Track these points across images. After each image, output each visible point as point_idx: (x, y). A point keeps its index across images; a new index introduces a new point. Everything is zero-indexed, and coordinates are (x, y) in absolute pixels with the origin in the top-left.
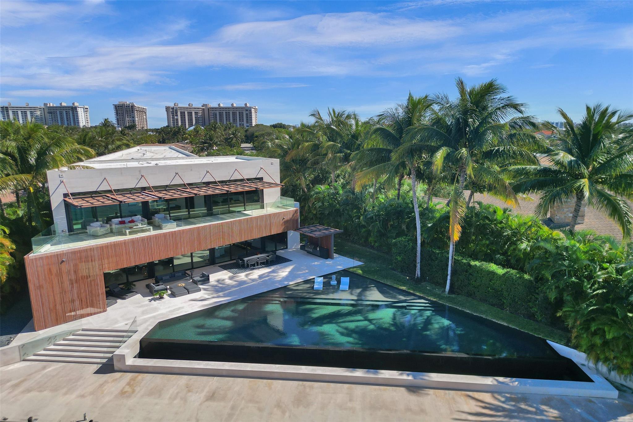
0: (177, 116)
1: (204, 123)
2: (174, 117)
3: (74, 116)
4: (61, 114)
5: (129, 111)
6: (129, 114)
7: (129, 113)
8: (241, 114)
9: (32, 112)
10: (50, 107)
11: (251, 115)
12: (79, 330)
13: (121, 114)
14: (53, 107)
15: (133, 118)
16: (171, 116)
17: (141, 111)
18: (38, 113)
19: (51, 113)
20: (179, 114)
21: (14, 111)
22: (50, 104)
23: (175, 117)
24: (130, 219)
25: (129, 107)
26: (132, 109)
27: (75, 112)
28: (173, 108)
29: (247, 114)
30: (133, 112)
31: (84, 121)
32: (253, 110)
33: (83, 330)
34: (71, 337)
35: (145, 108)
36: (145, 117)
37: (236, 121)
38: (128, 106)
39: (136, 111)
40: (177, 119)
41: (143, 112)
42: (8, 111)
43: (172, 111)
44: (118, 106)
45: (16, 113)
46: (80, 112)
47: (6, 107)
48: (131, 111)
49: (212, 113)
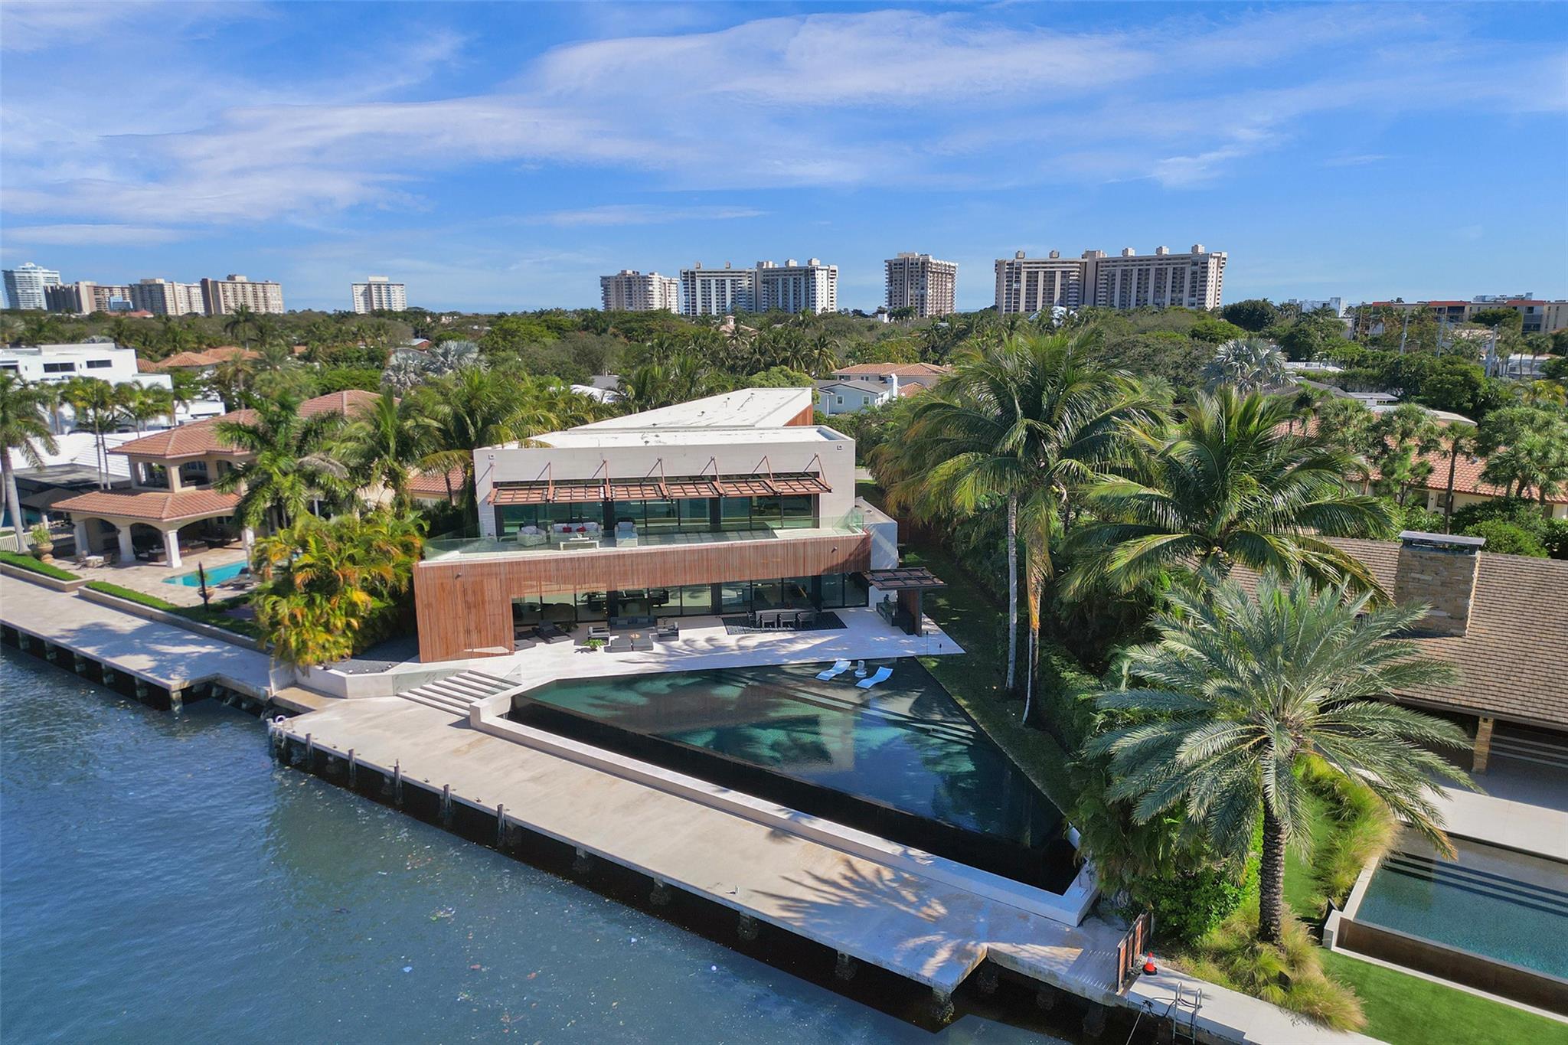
0: (1018, 281)
1: (1081, 298)
2: (1011, 285)
3: (807, 288)
4: (785, 283)
5: (915, 274)
6: (914, 282)
7: (915, 278)
8: (1179, 274)
9: (734, 280)
10: (768, 271)
11: (1204, 274)
12: (464, 671)
13: (898, 282)
14: (773, 270)
15: (923, 289)
16: (1006, 283)
17: (942, 273)
18: (745, 283)
19: (768, 283)
20: (1024, 277)
21: (704, 281)
22: (768, 263)
23: (1014, 285)
24: (580, 526)
25: (917, 264)
26: (923, 268)
27: (810, 280)
28: (1013, 264)
29: (1194, 273)
30: (923, 277)
31: (825, 299)
32: (1212, 264)
33: (470, 672)
34: (454, 678)
35: (952, 264)
36: (950, 285)
37: (1162, 291)
38: (915, 264)
39: (931, 272)
40: (1018, 290)
41: (946, 274)
42: (695, 281)
43: (1008, 272)
44: (895, 264)
45: (707, 283)
46: (821, 278)
47: (692, 273)
48: (920, 274)
49: (1103, 272)
